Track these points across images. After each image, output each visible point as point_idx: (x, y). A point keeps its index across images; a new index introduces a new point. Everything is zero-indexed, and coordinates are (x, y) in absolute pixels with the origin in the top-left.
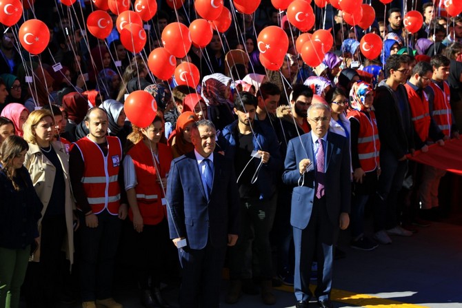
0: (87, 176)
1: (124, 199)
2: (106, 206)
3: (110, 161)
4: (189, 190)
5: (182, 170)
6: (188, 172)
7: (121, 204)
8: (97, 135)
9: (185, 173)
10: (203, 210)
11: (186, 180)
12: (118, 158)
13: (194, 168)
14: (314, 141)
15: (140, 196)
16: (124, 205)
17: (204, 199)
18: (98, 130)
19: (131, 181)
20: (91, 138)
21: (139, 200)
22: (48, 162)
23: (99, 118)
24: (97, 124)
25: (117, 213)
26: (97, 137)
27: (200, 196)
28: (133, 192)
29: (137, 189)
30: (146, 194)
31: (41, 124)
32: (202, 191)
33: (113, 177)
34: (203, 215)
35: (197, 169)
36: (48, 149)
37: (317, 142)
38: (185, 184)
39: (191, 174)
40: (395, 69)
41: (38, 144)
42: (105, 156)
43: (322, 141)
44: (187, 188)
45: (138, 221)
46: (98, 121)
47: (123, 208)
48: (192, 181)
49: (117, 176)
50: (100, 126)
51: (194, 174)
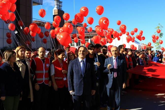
0: (37, 71)
1: (50, 79)
2: (44, 81)
3: (45, 65)
4: (76, 72)
5: (73, 65)
6: (75, 65)
7: (49, 81)
8: (41, 56)
9: (74, 65)
10: (81, 80)
11: (74, 68)
12: (48, 65)
13: (78, 64)
14: (113, 59)
15: (56, 78)
16: (50, 81)
17: (81, 75)
18: (41, 54)
19: (53, 72)
20: (39, 57)
21: (56, 80)
22: (23, 64)
23: (41, 50)
24: (41, 52)
25: (48, 84)
26: (41, 57)
27: (80, 74)
28: (53, 76)
29: (55, 75)
30: (58, 77)
31: (20, 50)
32: (81, 72)
33: (46, 71)
34: (81, 82)
35: (79, 64)
36: (23, 60)
37: (114, 59)
38: (74, 70)
39: (77, 66)
40: (121, 48)
41: (19, 58)
42: (44, 63)
43: (116, 59)
44: (75, 71)
45: (56, 87)
46: (41, 51)
47: (50, 83)
48: (77, 68)
49: (48, 71)
50: (42, 53)
51: (78, 66)
